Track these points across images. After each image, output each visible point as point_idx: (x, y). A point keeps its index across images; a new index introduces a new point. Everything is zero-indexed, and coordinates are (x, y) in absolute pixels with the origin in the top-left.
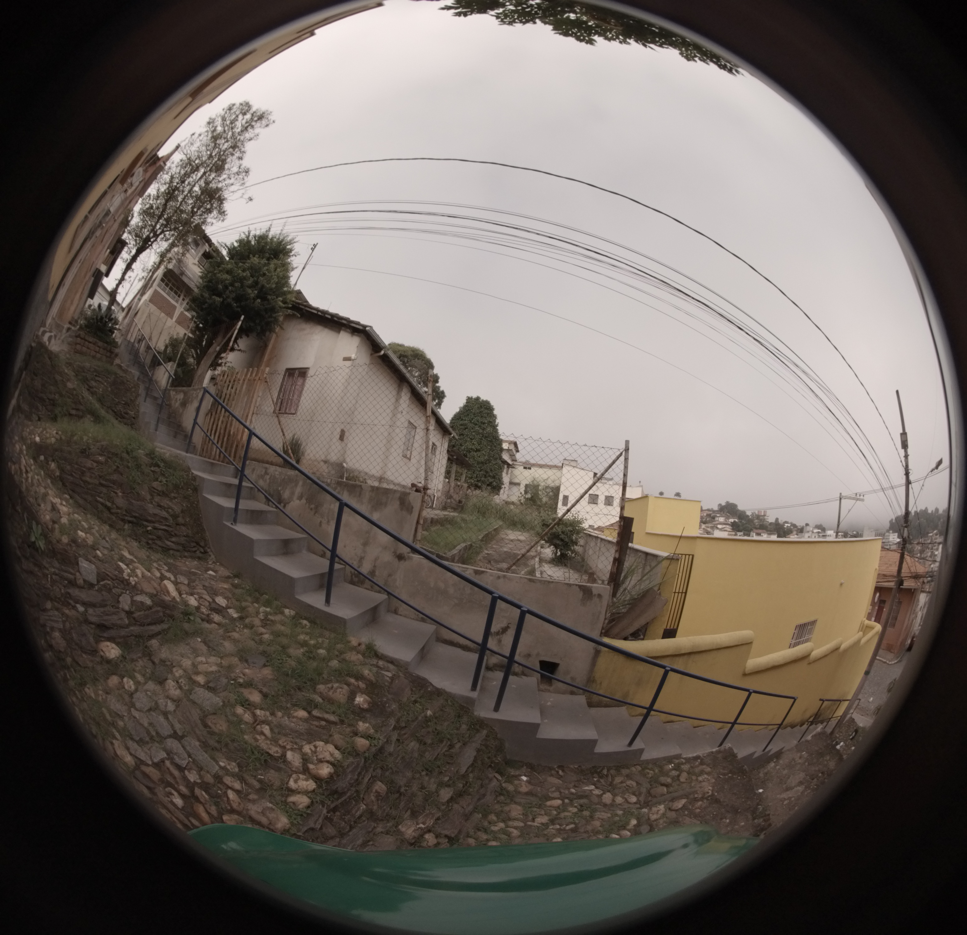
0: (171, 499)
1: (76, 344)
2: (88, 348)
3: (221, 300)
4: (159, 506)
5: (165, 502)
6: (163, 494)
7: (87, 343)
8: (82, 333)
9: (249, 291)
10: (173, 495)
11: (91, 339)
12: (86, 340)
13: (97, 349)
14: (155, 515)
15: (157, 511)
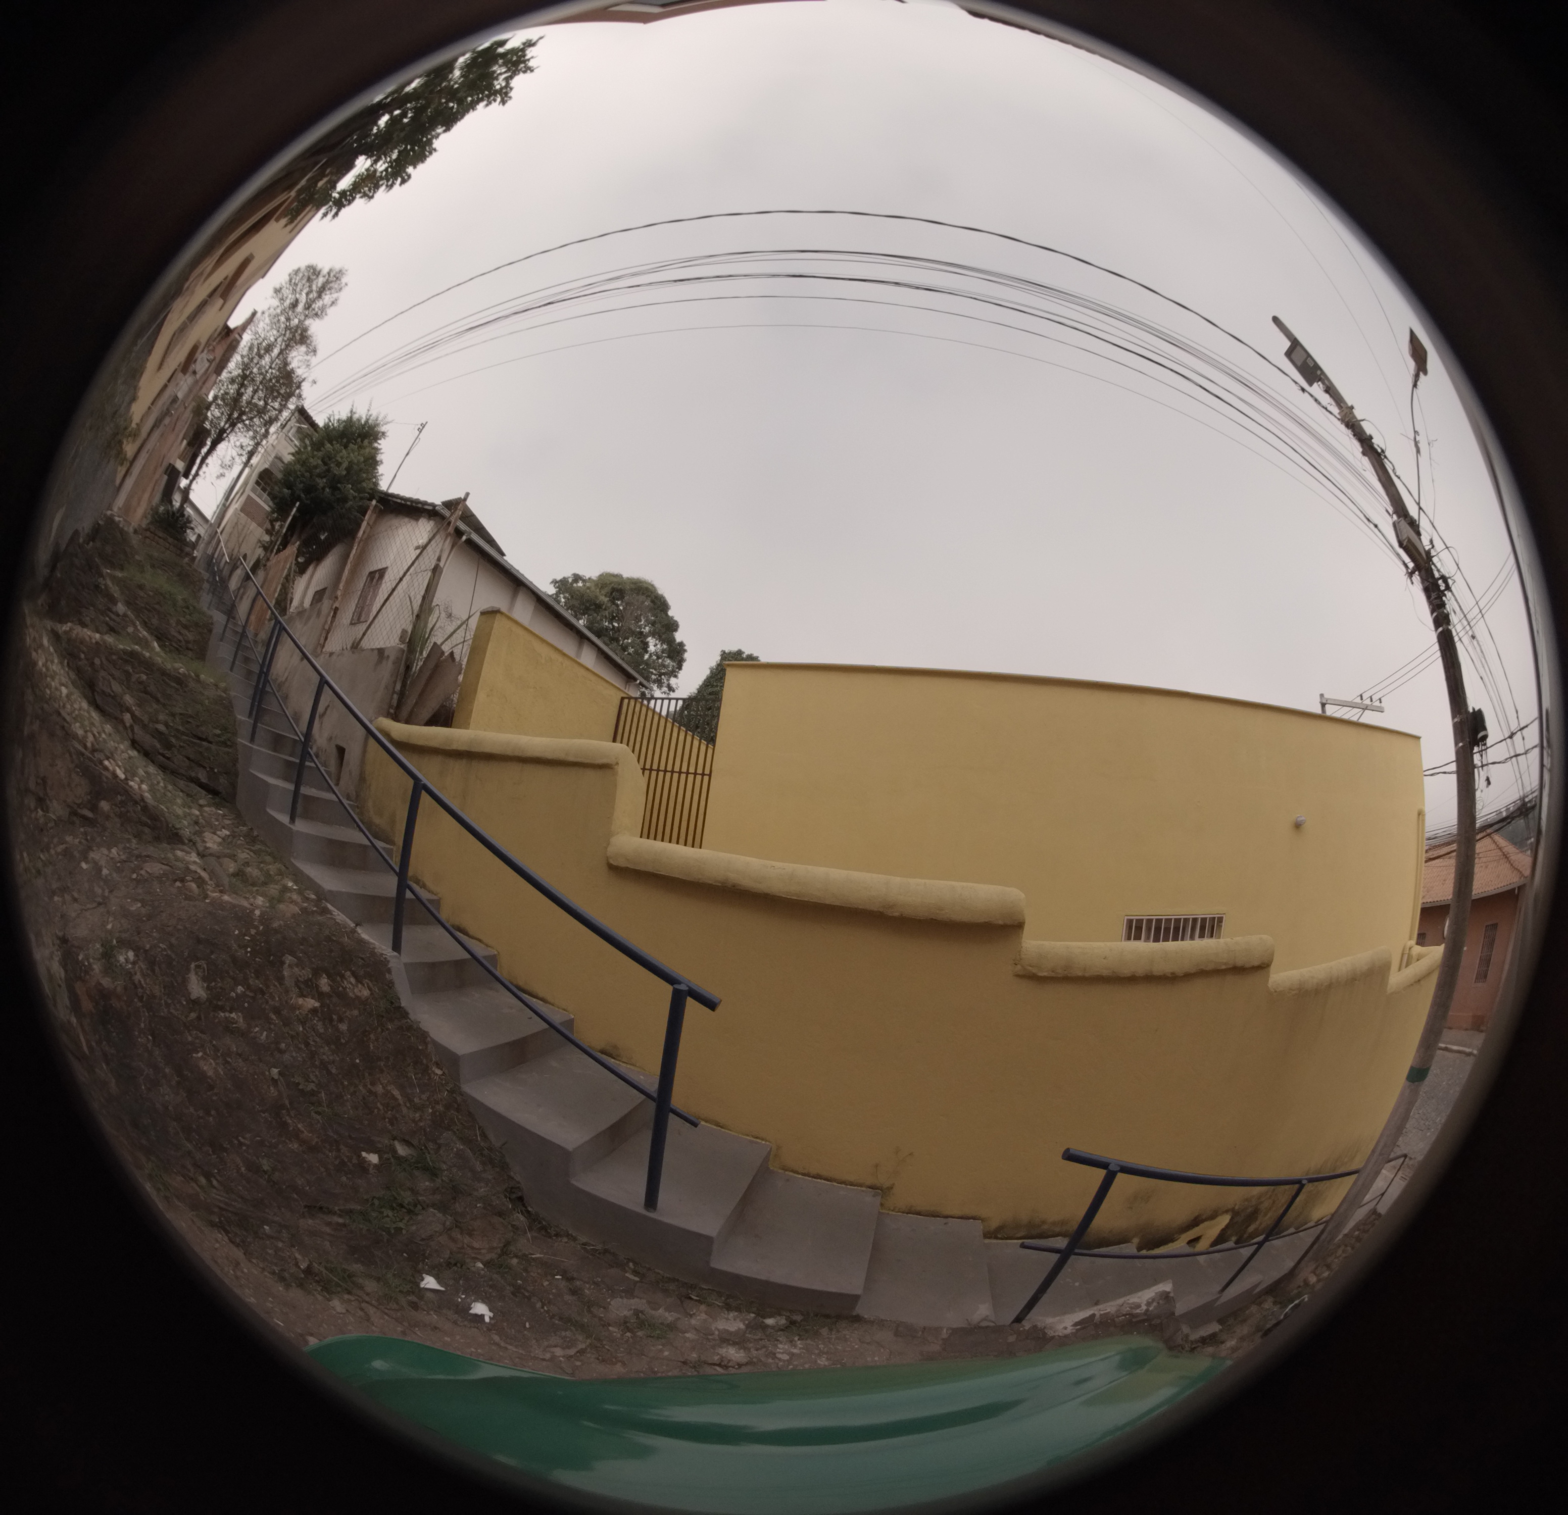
0: (189, 631)
1: (146, 537)
2: (158, 543)
3: (290, 491)
4: (180, 633)
5: (186, 632)
6: (186, 627)
7: (156, 537)
8: (152, 528)
9: (318, 480)
10: (192, 629)
11: (161, 534)
12: (156, 535)
13: (167, 545)
14: (174, 636)
15: (176, 634)
